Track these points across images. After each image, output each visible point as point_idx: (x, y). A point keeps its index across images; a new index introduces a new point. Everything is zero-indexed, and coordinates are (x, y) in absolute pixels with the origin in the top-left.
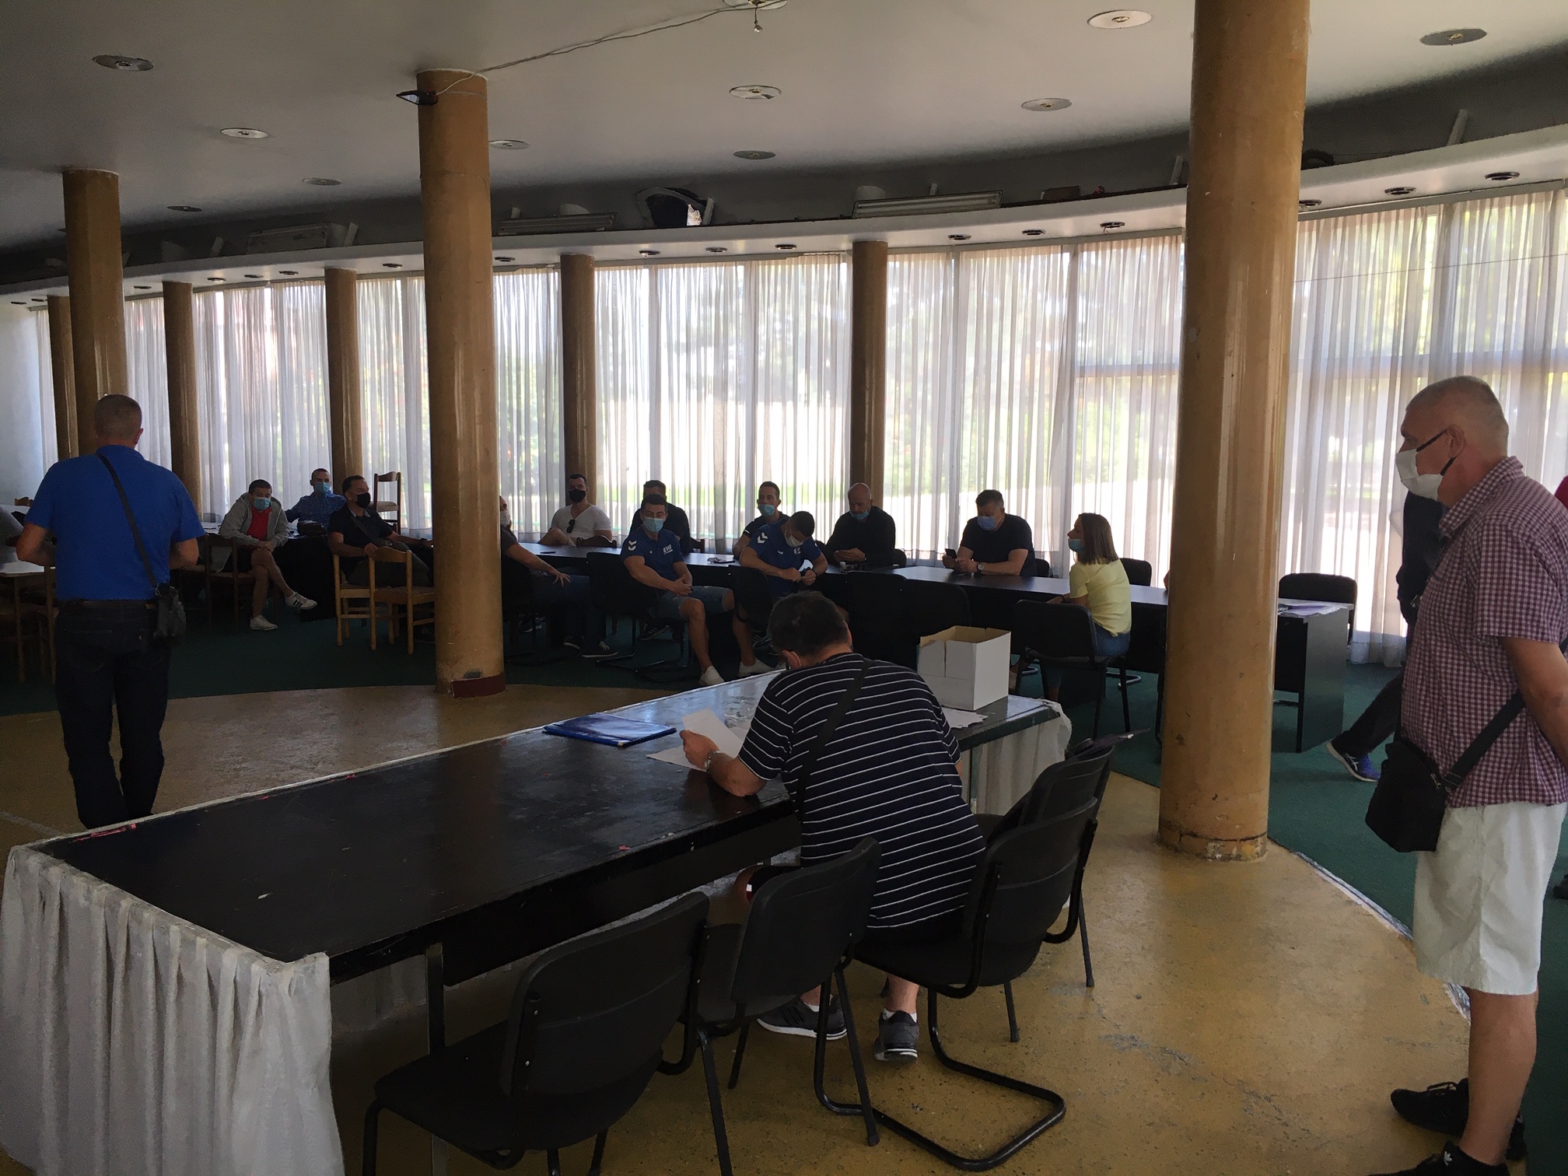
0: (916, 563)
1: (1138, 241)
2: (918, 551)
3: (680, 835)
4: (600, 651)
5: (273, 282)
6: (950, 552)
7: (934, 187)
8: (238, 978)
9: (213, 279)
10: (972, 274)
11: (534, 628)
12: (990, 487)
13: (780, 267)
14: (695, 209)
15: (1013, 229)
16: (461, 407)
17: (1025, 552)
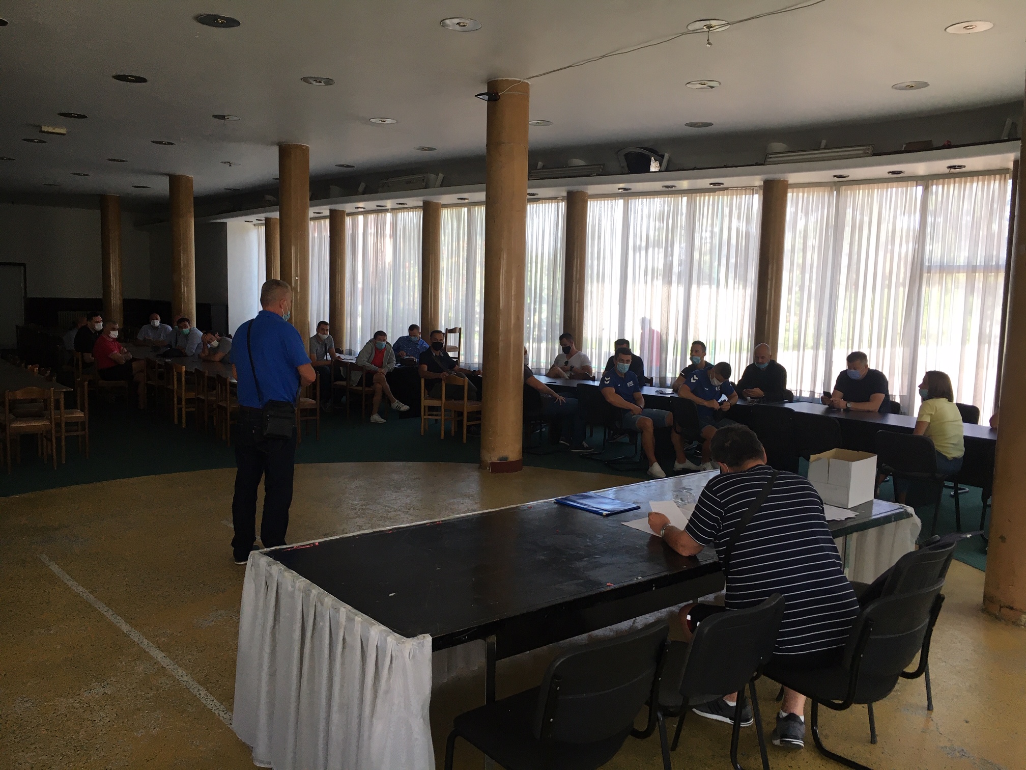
0: (800, 400)
1: (975, 178)
2: (801, 391)
3: (645, 579)
4: (584, 448)
5: (393, 209)
6: (826, 394)
7: (824, 142)
8: (379, 645)
9: (358, 208)
10: (849, 200)
11: (541, 430)
12: (856, 350)
13: (711, 197)
14: (656, 160)
15: (882, 171)
16: (503, 289)
17: (883, 396)
